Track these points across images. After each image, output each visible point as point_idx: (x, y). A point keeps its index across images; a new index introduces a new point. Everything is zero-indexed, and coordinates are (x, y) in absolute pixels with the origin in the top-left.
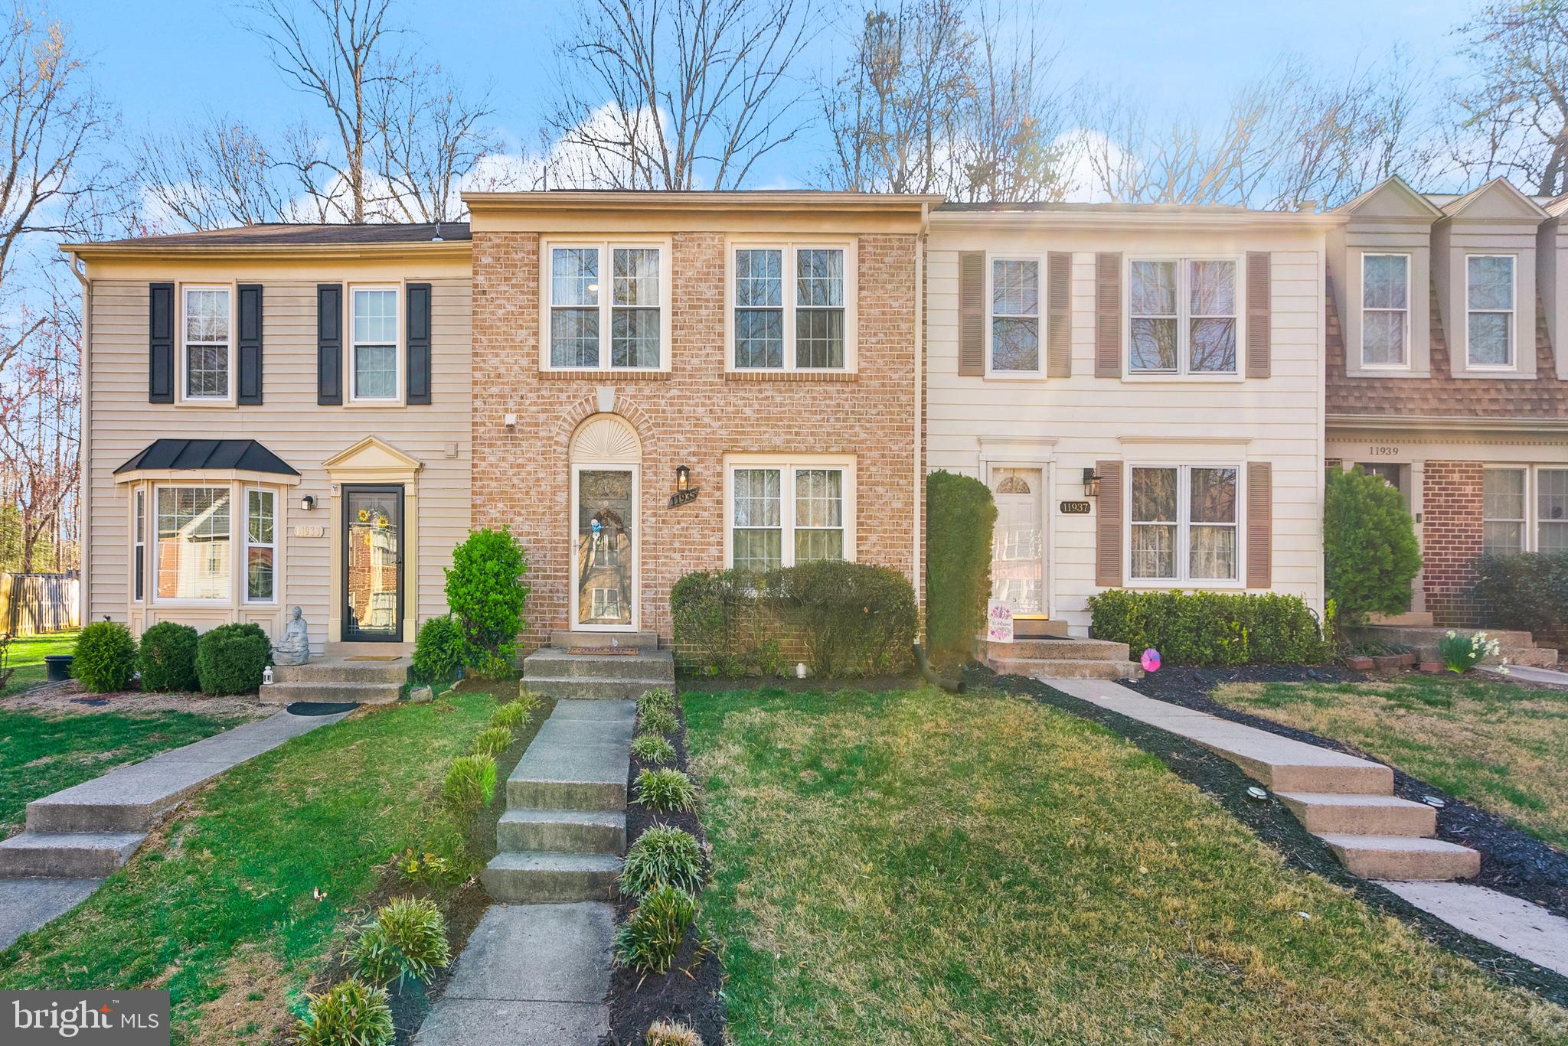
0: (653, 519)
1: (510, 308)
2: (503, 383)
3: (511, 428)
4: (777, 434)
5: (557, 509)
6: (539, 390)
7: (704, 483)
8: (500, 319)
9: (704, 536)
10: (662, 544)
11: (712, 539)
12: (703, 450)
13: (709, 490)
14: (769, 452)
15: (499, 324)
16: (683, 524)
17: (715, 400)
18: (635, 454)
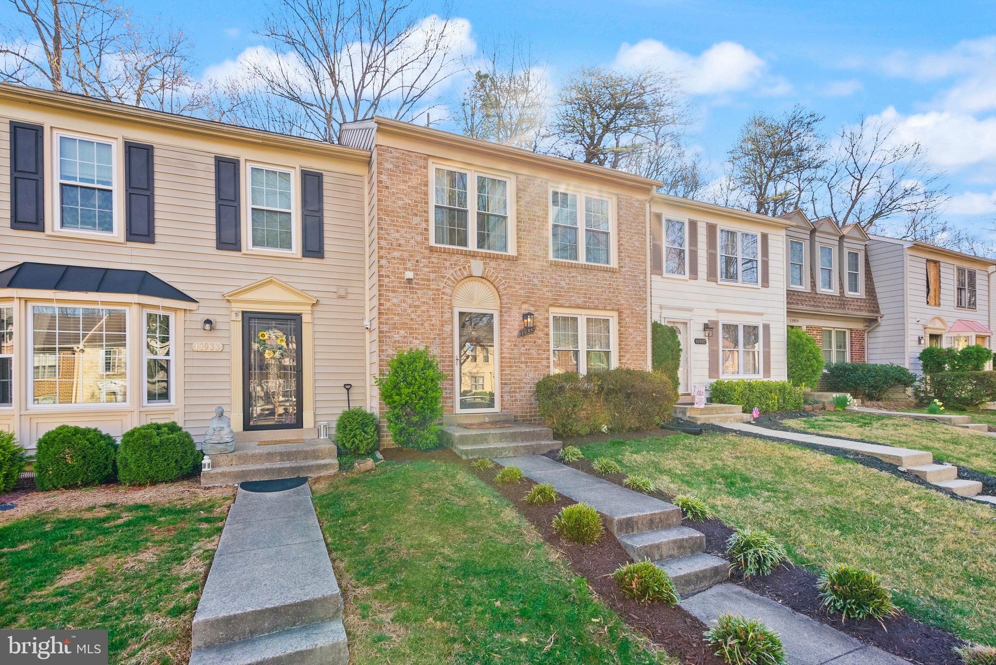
0: (509, 344)
1: (407, 201)
2: (403, 251)
3: (410, 281)
4: (579, 298)
5: (444, 335)
6: (429, 258)
7: (538, 323)
8: (400, 208)
9: (539, 354)
10: (514, 358)
11: (544, 356)
12: (538, 304)
13: (541, 327)
14: (574, 307)
15: (399, 210)
16: (526, 347)
17: (544, 275)
18: (495, 304)
